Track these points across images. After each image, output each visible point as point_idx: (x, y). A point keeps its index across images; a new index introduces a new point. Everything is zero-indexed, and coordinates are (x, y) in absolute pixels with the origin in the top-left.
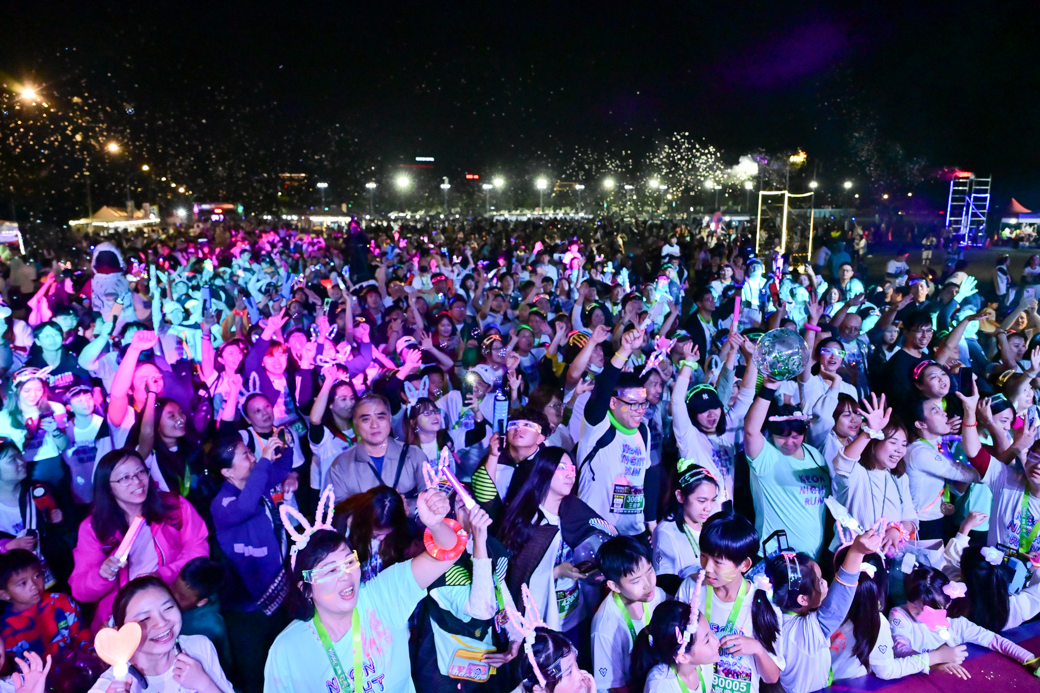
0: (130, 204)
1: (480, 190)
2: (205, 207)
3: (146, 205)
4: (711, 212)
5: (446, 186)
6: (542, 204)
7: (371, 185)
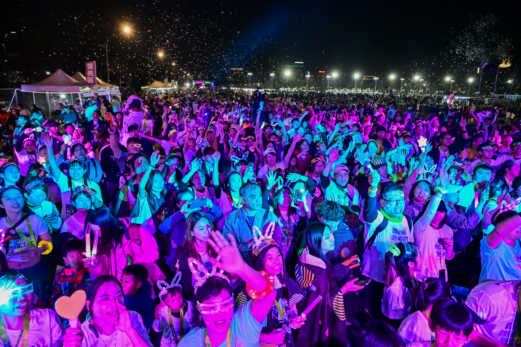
0: (166, 80)
1: (325, 79)
2: (197, 82)
3: (173, 81)
4: (448, 93)
5: (308, 76)
6: (355, 87)
7: (272, 75)
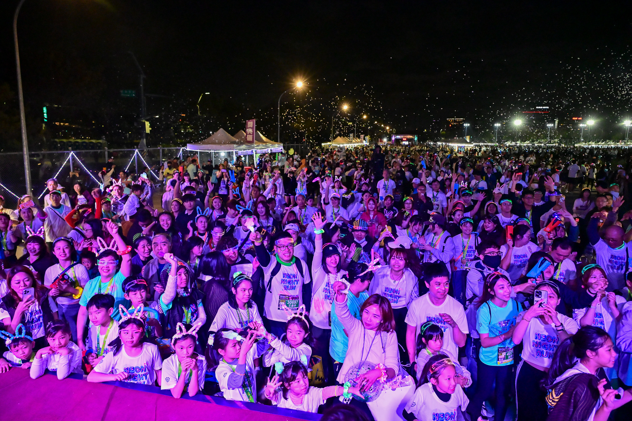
0: (352, 135)
2: (398, 137)
3: (362, 136)
5: (550, 125)
6: (626, 138)
7: (497, 125)
